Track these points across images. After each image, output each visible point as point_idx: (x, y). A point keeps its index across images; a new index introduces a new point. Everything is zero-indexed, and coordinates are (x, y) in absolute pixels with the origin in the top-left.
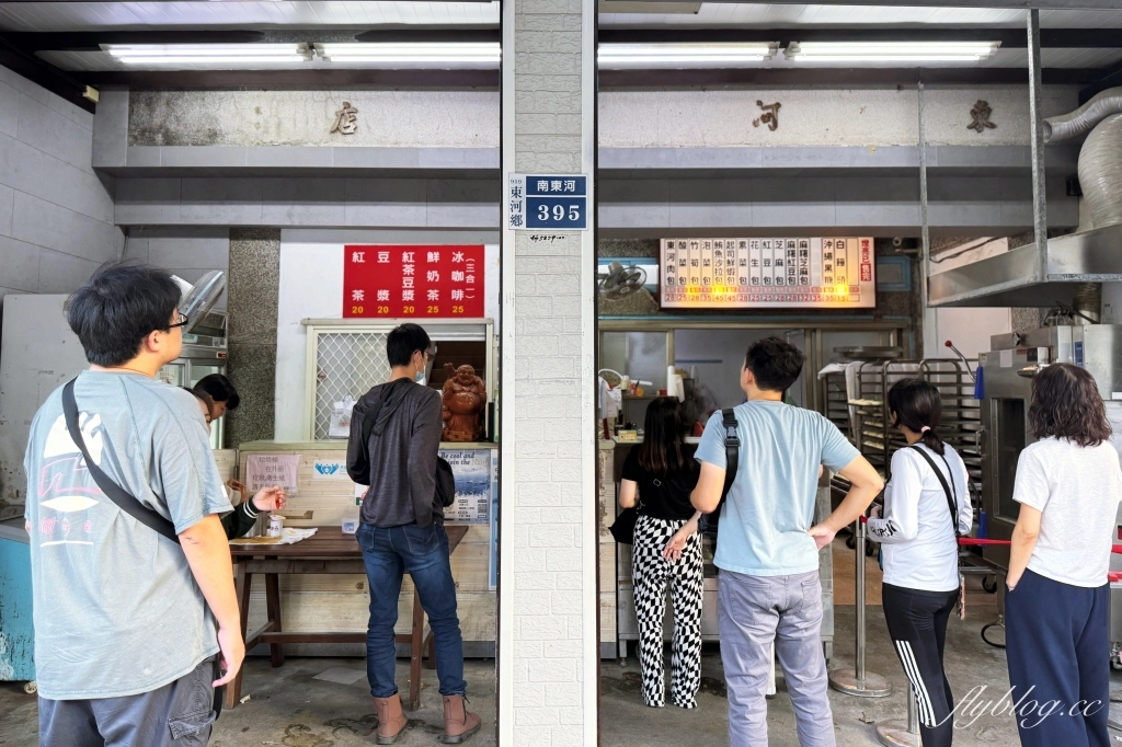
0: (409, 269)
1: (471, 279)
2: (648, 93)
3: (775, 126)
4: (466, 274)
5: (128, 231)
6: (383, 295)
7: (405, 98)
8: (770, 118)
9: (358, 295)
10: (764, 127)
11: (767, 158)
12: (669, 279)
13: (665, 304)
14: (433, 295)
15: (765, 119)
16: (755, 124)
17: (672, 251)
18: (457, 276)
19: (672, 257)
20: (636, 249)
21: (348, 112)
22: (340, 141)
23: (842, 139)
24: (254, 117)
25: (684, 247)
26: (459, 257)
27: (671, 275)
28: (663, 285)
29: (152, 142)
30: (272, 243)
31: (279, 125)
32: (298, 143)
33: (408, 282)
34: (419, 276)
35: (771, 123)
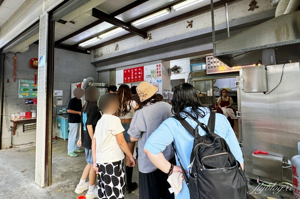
0: (132, 73)
1: (142, 73)
2: (164, 27)
3: (191, 27)
4: (141, 73)
5: (99, 72)
6: (129, 78)
7: (124, 41)
8: (191, 25)
9: (125, 79)
10: (189, 27)
11: (190, 35)
12: (208, 67)
13: (207, 73)
14: (136, 77)
15: (189, 25)
16: (187, 27)
17: (209, 60)
18: (139, 73)
19: (209, 62)
20: (202, 61)
21: (117, 46)
22: (117, 51)
23: (209, 25)
24: (106, 50)
25: (212, 59)
26: (140, 69)
27: (209, 66)
28: (207, 69)
29: (96, 57)
30: (115, 71)
31: (109, 50)
32: (112, 53)
33: (132, 75)
34: (134, 74)
35: (191, 26)
